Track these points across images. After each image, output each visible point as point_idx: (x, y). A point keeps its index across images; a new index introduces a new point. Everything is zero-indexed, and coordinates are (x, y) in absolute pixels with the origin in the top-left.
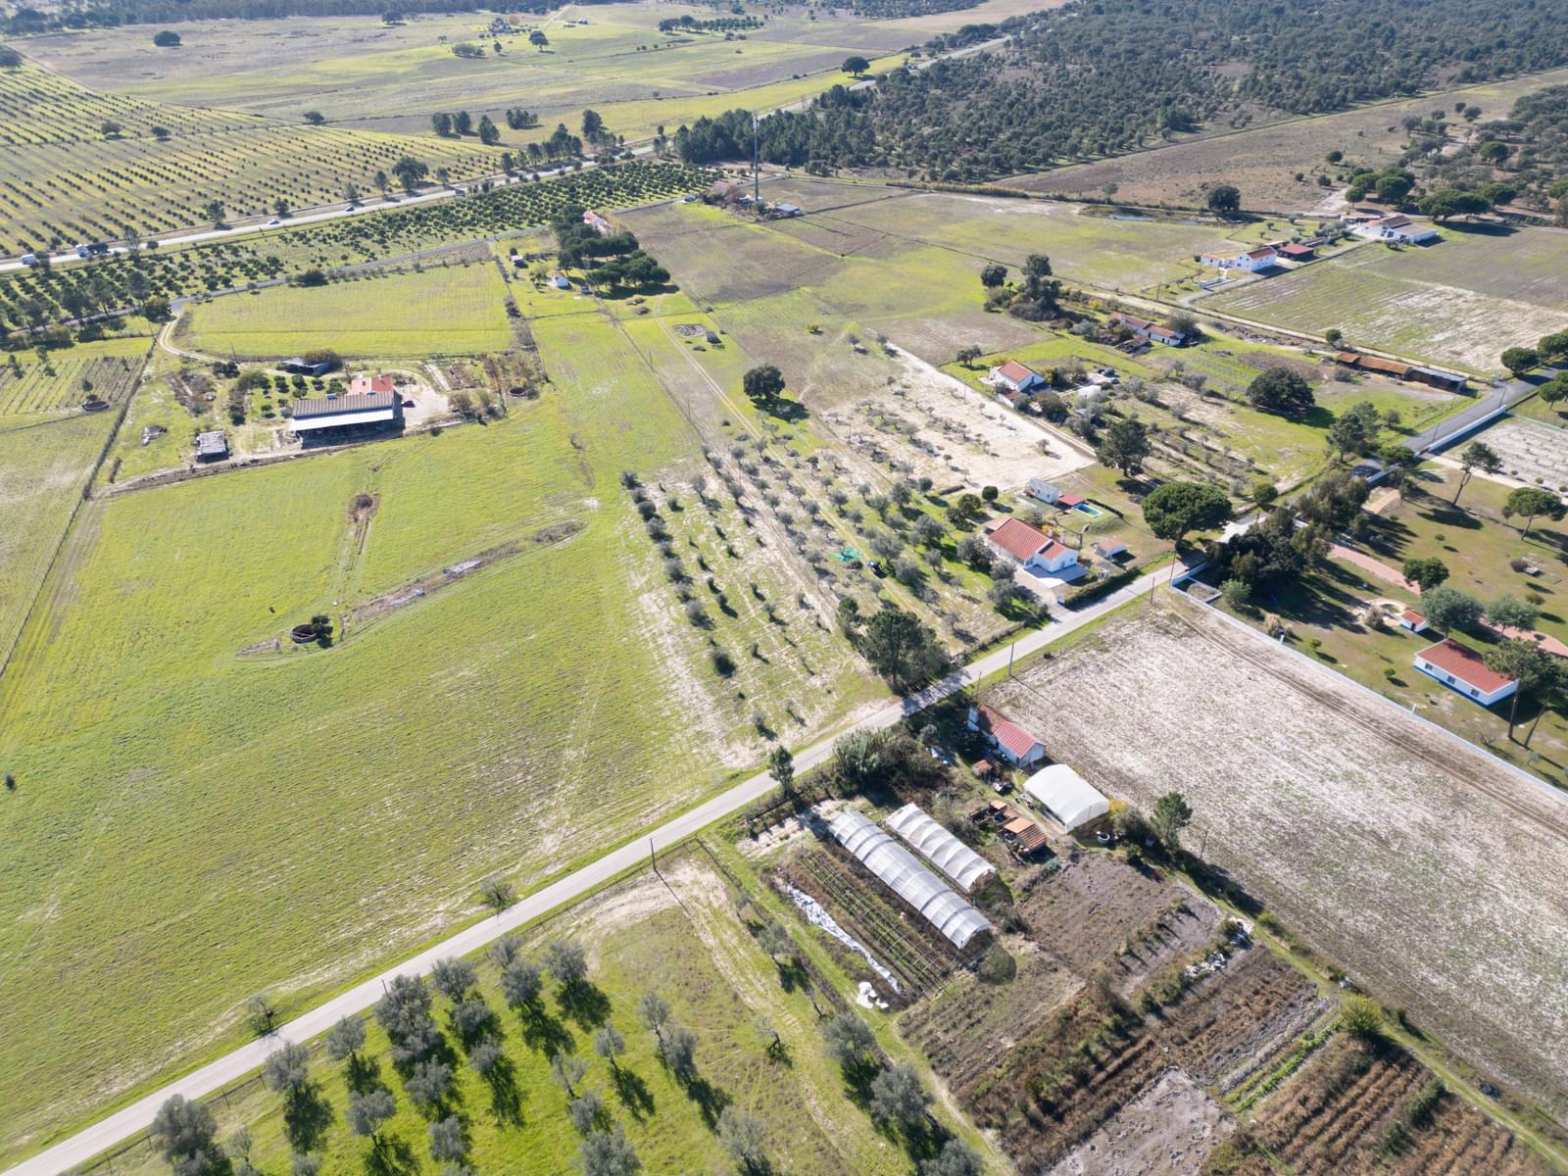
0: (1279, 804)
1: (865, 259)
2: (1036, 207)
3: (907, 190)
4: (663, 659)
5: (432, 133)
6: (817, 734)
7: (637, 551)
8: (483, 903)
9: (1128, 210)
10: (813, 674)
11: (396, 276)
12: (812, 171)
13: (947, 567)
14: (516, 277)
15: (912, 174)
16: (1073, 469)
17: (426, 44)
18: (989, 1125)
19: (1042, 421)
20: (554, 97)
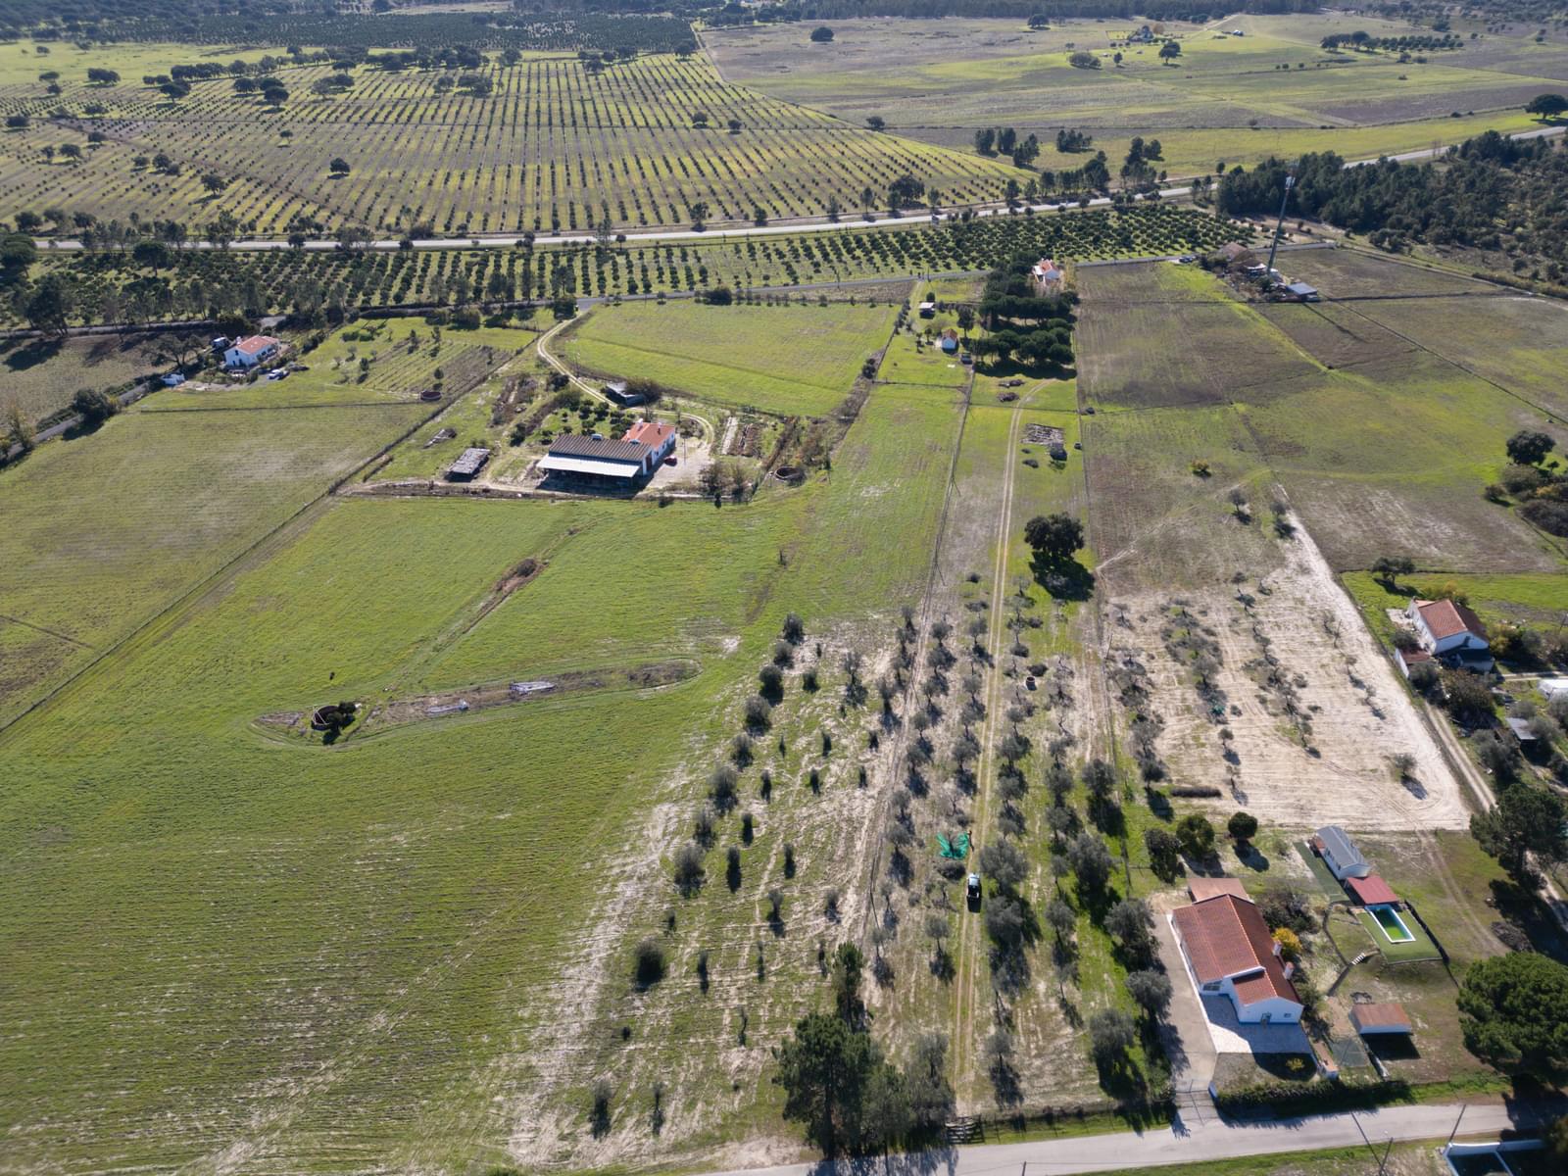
1: (1359, 379)
3: (1500, 287)
4: (599, 918)
5: (972, 149)
6: (660, 1159)
7: (715, 732)
10: (743, 1041)
12: (1377, 243)
13: (1083, 934)
14: (909, 329)
15: (1520, 266)
16: (1430, 825)
17: (1050, 51)
19: (1440, 718)
20: (1134, 117)
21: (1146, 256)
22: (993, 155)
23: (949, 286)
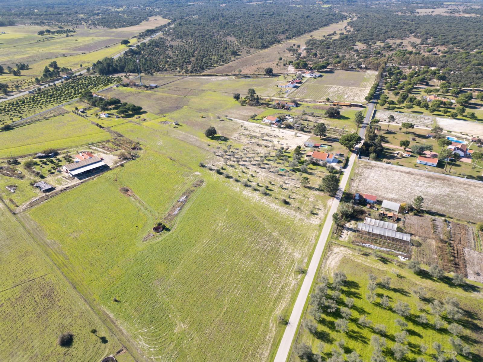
0: (425, 195)
2: (223, 78)
3: (182, 77)
4: (268, 205)
7: (227, 182)
8: (300, 274)
9: (246, 76)
10: (308, 198)
11: (38, 122)
12: (147, 74)
13: (308, 166)
14: (86, 116)
16: (307, 138)
18: (450, 271)
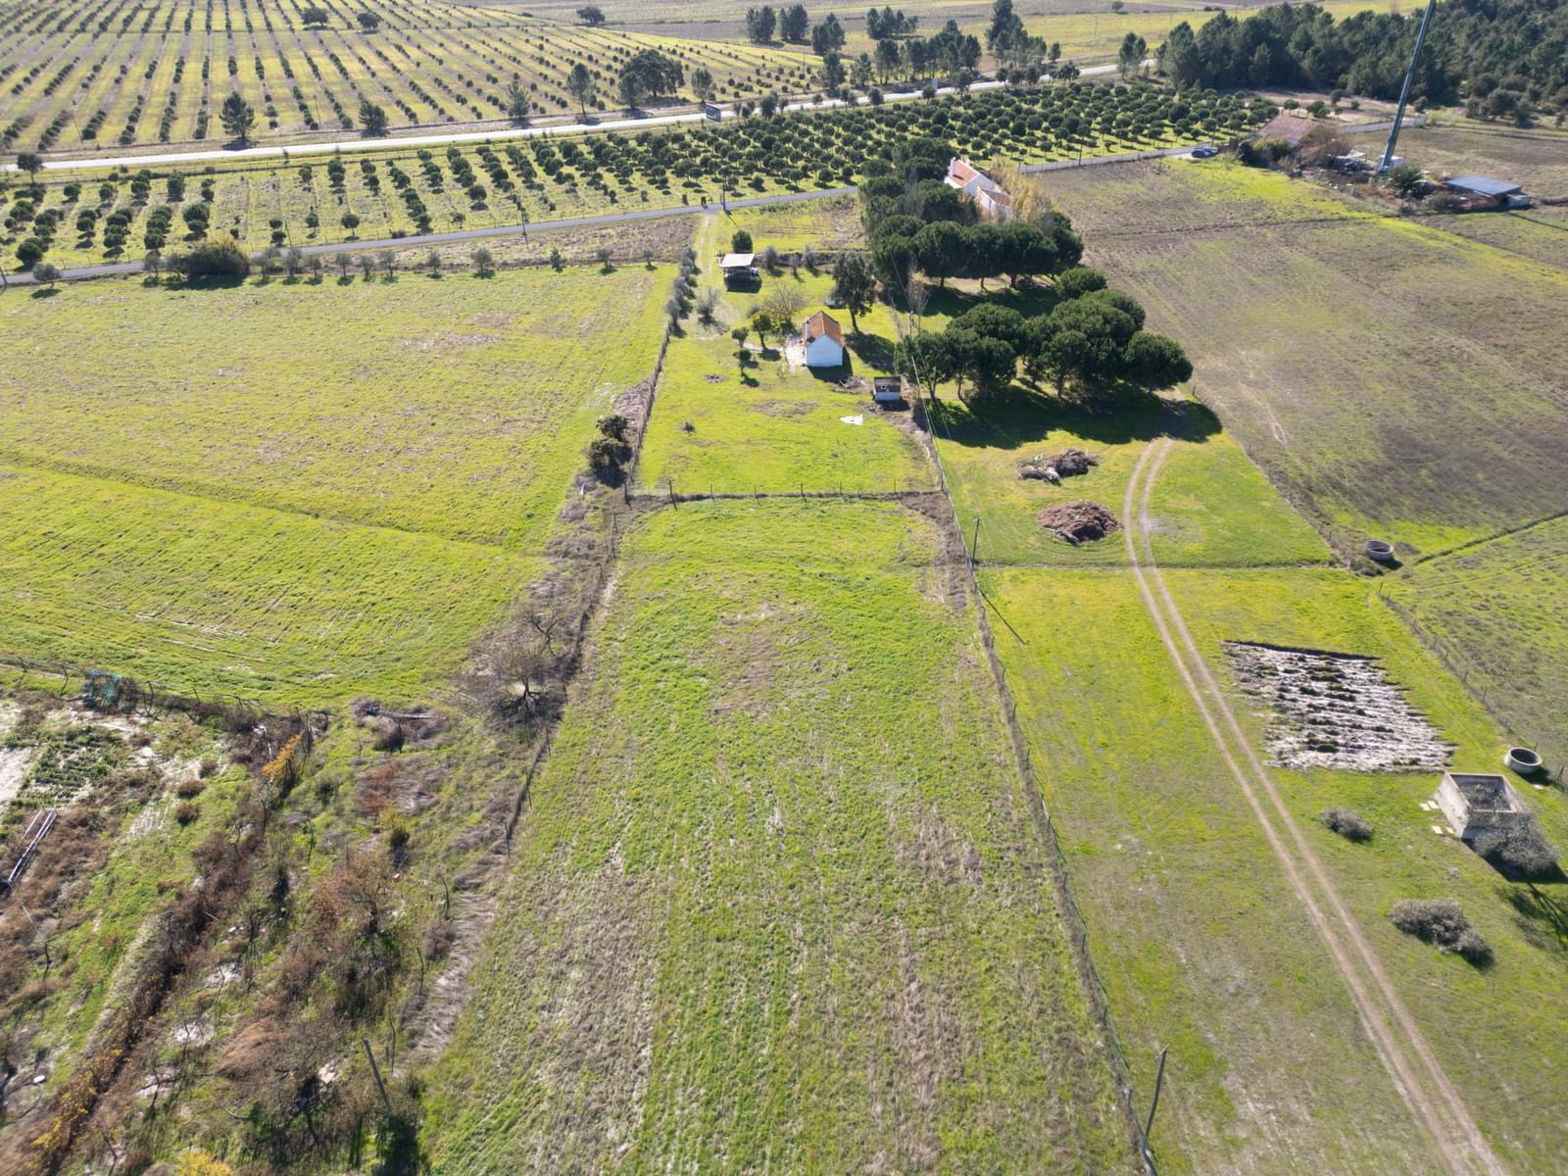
5: (744, 40)
12: (1485, 116)
14: (708, 314)
21: (1120, 152)
22: (777, 45)
23: (774, 221)
